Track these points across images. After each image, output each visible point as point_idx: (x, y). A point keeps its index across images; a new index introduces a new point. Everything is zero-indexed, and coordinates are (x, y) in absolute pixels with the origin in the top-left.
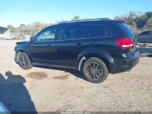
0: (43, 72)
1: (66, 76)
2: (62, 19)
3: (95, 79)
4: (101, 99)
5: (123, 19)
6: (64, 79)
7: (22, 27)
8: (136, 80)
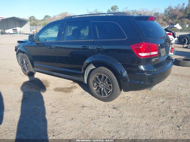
0: (47, 80)
1: (72, 88)
2: (96, 10)
3: (102, 96)
4: (99, 126)
5: (178, 10)
6: (66, 92)
7: (46, 19)
8: (162, 101)
